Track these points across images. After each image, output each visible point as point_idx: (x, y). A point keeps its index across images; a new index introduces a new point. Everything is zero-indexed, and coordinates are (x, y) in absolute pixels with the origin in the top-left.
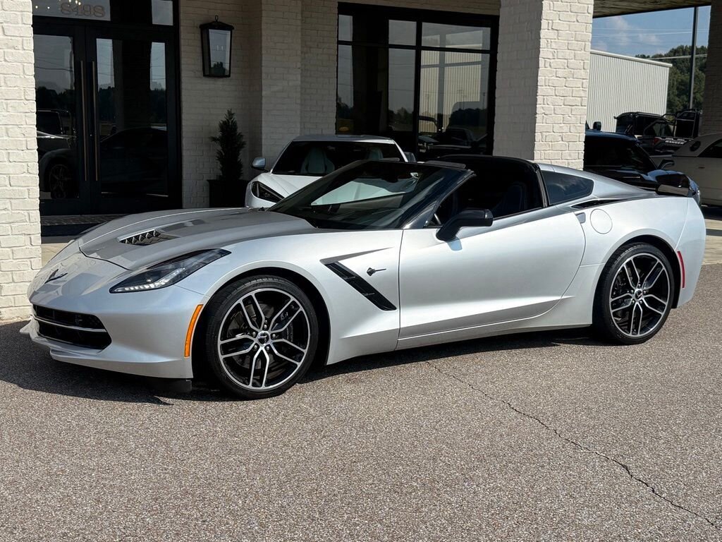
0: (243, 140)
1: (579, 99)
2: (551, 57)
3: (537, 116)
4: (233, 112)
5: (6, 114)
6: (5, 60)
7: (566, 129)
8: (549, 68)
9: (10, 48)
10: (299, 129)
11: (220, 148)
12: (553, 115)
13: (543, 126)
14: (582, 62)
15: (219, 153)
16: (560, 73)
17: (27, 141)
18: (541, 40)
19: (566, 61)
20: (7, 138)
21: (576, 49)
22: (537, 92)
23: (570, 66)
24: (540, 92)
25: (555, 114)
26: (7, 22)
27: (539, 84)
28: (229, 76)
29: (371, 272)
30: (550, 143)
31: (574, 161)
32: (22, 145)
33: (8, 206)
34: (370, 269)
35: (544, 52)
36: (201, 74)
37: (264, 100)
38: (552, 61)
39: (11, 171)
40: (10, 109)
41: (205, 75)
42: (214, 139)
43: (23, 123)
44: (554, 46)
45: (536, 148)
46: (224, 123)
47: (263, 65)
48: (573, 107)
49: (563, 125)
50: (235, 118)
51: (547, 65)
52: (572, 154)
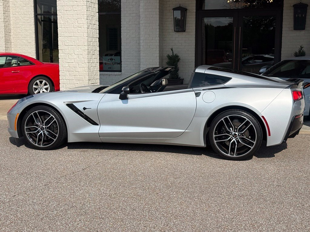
5: (78, 51)
6: (78, 32)
9: (79, 28)
17: (84, 60)
20: (78, 59)
26: (79, 19)
32: (83, 61)
33: (78, 83)
34: (84, 107)
39: (79, 70)
40: (79, 49)
41: (294, 29)
43: (83, 54)
50: (304, 49)
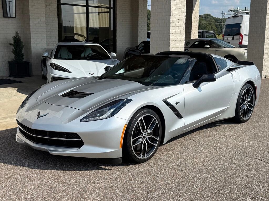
0: (23, 44)
1: (183, 28)
2: (174, 11)
3: (170, 34)
4: (18, 32)
7: (179, 39)
8: (174, 16)
10: (46, 39)
11: (13, 48)
12: (175, 34)
13: (172, 38)
14: (183, 13)
15: (13, 50)
16: (177, 17)
18: (171, 5)
19: (179, 13)
21: (182, 8)
22: (170, 25)
23: (180, 15)
27: (171, 22)
28: (15, 17)
29: (177, 103)
30: (174, 45)
35: (172, 10)
36: (2, 16)
37: (31, 28)
38: (174, 13)
41: (4, 17)
42: (11, 44)
44: (175, 7)
45: (170, 47)
46: (15, 37)
47: (30, 12)
48: (181, 31)
50: (20, 35)
51: (173, 15)
52: (181, 49)
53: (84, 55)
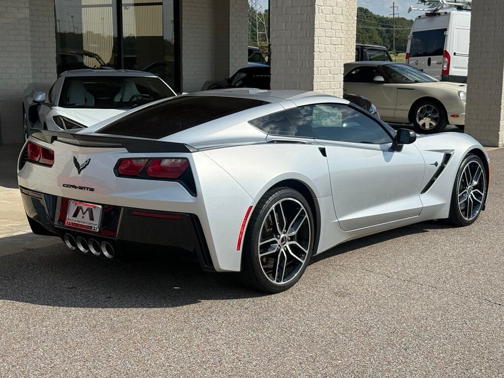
1: (340, 39)
2: (322, 4)
3: (315, 53)
7: (332, 64)
8: (322, 14)
12: (325, 53)
13: (319, 62)
14: (341, 9)
16: (329, 18)
19: (331, 8)
22: (314, 34)
23: (334, 12)
24: (316, 34)
25: (325, 51)
27: (315, 27)
30: (323, 76)
31: (337, 90)
35: (318, 1)
38: (323, 8)
45: (315, 80)
48: (336, 46)
49: (330, 60)
51: (320, 12)
52: (336, 85)
53: (120, 98)
